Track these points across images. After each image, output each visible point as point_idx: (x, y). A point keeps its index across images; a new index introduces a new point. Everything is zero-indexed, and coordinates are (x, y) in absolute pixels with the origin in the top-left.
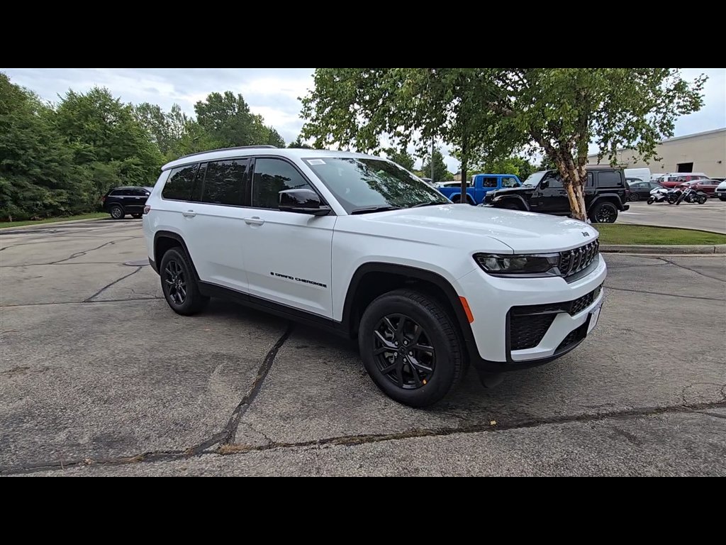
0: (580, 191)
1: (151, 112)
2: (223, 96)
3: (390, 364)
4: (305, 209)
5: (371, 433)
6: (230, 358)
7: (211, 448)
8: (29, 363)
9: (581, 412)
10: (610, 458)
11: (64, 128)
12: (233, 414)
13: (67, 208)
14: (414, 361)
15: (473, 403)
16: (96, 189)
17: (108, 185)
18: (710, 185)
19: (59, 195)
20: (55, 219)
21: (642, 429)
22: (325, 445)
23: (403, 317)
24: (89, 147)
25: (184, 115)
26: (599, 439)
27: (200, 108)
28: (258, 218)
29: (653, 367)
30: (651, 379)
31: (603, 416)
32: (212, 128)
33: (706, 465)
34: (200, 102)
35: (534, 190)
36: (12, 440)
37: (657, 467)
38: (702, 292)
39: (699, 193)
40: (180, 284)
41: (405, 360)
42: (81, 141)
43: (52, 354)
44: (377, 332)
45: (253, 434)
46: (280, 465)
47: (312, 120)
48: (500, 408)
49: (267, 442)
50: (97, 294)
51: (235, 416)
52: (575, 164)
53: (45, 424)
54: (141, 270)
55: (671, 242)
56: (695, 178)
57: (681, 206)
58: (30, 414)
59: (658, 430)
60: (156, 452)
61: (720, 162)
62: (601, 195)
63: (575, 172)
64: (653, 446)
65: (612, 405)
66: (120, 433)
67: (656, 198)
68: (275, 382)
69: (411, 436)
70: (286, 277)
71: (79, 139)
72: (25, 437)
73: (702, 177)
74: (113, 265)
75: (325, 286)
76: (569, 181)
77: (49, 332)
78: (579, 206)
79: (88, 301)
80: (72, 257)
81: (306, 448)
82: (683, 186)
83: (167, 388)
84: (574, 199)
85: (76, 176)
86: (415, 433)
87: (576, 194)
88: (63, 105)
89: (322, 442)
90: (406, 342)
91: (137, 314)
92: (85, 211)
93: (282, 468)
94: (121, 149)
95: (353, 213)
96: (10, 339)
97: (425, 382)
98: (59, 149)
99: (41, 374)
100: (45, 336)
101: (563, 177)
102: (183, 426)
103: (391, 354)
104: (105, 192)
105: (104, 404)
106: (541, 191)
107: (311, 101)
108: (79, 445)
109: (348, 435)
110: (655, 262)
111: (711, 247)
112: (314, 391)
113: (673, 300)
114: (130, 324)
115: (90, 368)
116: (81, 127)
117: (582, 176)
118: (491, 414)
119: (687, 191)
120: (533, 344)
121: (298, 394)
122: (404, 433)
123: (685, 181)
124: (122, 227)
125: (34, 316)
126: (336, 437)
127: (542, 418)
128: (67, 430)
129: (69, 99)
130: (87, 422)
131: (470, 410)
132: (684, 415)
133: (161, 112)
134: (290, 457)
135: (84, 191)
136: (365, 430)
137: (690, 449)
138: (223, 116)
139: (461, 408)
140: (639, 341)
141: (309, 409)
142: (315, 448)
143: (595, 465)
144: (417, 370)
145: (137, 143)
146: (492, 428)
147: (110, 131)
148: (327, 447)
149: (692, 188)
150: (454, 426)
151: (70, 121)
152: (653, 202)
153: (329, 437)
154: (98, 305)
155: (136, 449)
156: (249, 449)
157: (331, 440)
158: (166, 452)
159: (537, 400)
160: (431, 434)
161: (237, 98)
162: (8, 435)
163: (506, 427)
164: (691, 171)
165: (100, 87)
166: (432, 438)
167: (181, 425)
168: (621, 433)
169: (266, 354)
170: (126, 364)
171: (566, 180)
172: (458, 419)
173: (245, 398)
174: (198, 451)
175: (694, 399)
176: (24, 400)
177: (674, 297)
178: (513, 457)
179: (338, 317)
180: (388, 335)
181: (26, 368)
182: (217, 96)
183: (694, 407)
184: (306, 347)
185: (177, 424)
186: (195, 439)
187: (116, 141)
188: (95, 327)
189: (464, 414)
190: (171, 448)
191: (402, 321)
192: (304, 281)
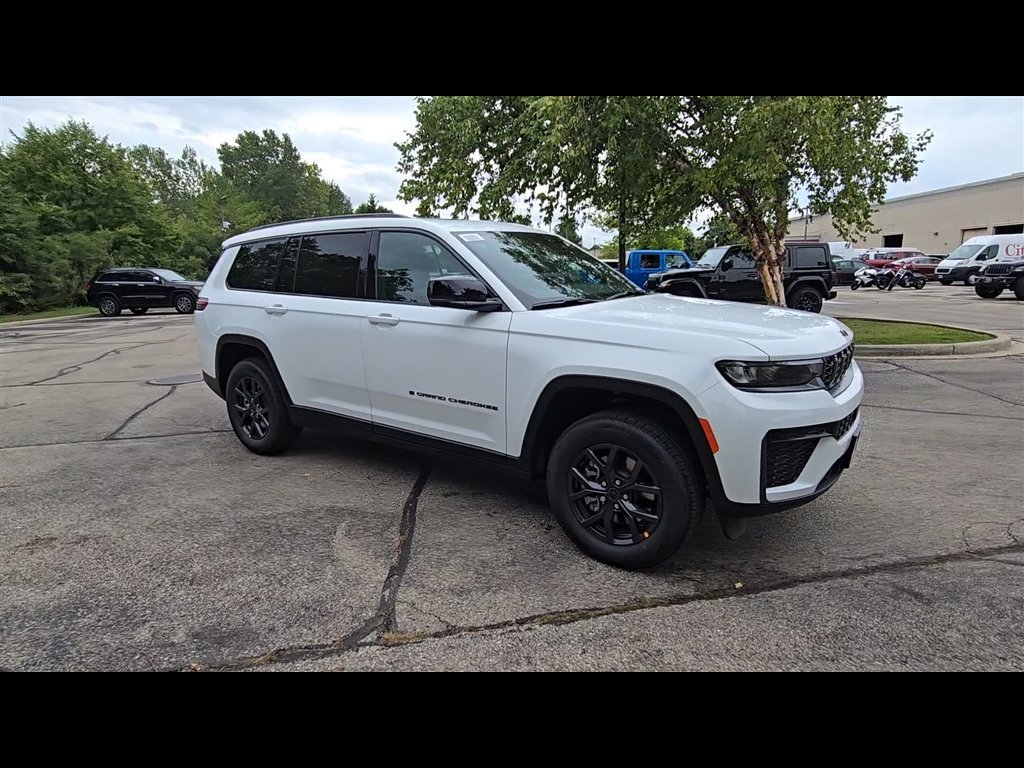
0: (777, 274)
1: (151, 159)
2: (261, 136)
3: (592, 513)
4: (468, 302)
5: (582, 607)
6: (352, 513)
7: (368, 639)
8: (55, 532)
9: (845, 566)
10: (899, 623)
11: (20, 182)
12: (384, 591)
13: (29, 300)
14: (631, 507)
15: (705, 561)
16: (74, 272)
17: (95, 266)
18: (928, 265)
19: (18, 281)
20: (12, 317)
21: (926, 584)
22: (526, 626)
23: (615, 448)
24: (60, 210)
25: (202, 164)
26: (878, 599)
27: (225, 153)
28: (390, 316)
29: (919, 504)
30: (921, 520)
31: (875, 570)
32: (245, 182)
33: (1016, 624)
34: (226, 144)
35: (714, 272)
36: (69, 643)
37: (959, 631)
38: (953, 405)
39: (915, 275)
40: (259, 411)
41: (616, 506)
42: (47, 199)
43: (84, 517)
44: (574, 469)
45: (422, 617)
46: (473, 656)
47: (415, 174)
48: (742, 565)
49: (444, 626)
50: (122, 428)
51: (387, 593)
52: (770, 237)
53: (112, 617)
54: (176, 391)
55: (899, 341)
56: (908, 254)
57: (895, 293)
58: (84, 605)
59: (947, 584)
60: (291, 648)
61: (936, 234)
62: (801, 279)
63: (771, 248)
64: (947, 605)
65: (881, 556)
66: (229, 624)
67: (862, 282)
68: (428, 543)
69: (637, 608)
70: (434, 397)
71: (44, 197)
72: (88, 638)
73: (917, 253)
74: (131, 384)
75: (495, 408)
76: (764, 260)
77: (68, 485)
78: (777, 294)
79: (111, 438)
80: (61, 374)
81: (500, 631)
82: (893, 266)
83: (276, 558)
84: (770, 284)
85: (42, 253)
86: (641, 604)
87: (772, 277)
88: (18, 147)
89: (521, 622)
90: (618, 482)
91: (193, 456)
92: (56, 305)
93: (478, 660)
94: (110, 212)
95: (535, 308)
96: (9, 496)
97: (646, 535)
98: (17, 213)
99: (78, 547)
100: (63, 491)
101: (755, 254)
102: (317, 611)
103: (594, 500)
104: (89, 275)
105: (191, 585)
106: (722, 273)
107: (410, 147)
108: (173, 644)
109: (553, 611)
110: (882, 367)
111: (948, 346)
112: (487, 554)
113: (919, 417)
114: (188, 469)
115: (150, 535)
116: (46, 179)
117: (780, 253)
118: (733, 574)
119: (901, 272)
120: (790, 479)
121: (466, 559)
122: (625, 604)
123: (896, 259)
124: (120, 328)
125: (36, 462)
126: (536, 614)
127: (798, 577)
128: (148, 625)
129: (27, 137)
130: (174, 611)
131: (704, 570)
132: (971, 564)
133: (167, 157)
134: (484, 644)
135: (58, 275)
136: (573, 604)
137: (991, 606)
138: (261, 165)
139: (690, 567)
140: (892, 472)
141: (487, 580)
142: (514, 631)
143: (884, 632)
144: (635, 519)
145: (135, 205)
146: (739, 593)
147: (95, 186)
148: (530, 629)
149: (907, 268)
150: (689, 592)
151: (29, 169)
152: (858, 286)
153: (527, 616)
154: (130, 443)
155: (261, 646)
156: (422, 637)
157: (532, 619)
158: (306, 648)
159: (786, 553)
160: (662, 604)
161: (281, 139)
162: (60, 637)
163: (756, 590)
164: (900, 246)
165: (78, 120)
166: (666, 609)
167: (314, 610)
168: (903, 590)
169: (402, 506)
170: (203, 527)
171: (761, 259)
172: (691, 583)
173: (392, 569)
174: (351, 642)
175: (977, 542)
176: (67, 585)
177: (919, 414)
178: (778, 629)
179: (514, 450)
180: (590, 473)
181: (52, 539)
182: (252, 137)
183: (981, 553)
184: (456, 494)
185: (307, 609)
186: (342, 627)
187: (103, 201)
188: (137, 476)
189: (698, 575)
190: (310, 641)
191: (613, 454)
192: (463, 402)
